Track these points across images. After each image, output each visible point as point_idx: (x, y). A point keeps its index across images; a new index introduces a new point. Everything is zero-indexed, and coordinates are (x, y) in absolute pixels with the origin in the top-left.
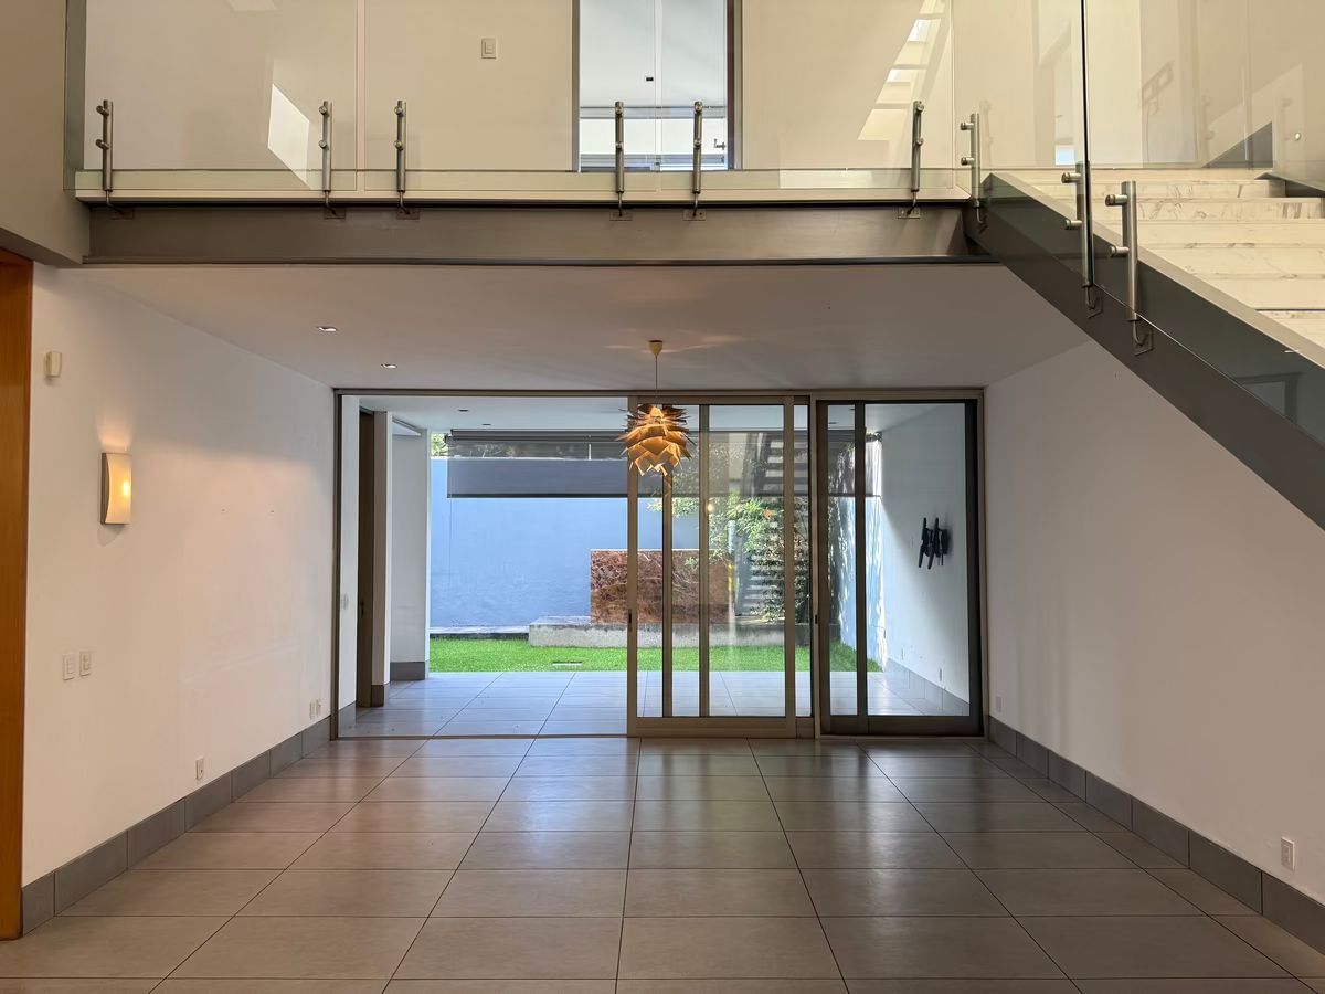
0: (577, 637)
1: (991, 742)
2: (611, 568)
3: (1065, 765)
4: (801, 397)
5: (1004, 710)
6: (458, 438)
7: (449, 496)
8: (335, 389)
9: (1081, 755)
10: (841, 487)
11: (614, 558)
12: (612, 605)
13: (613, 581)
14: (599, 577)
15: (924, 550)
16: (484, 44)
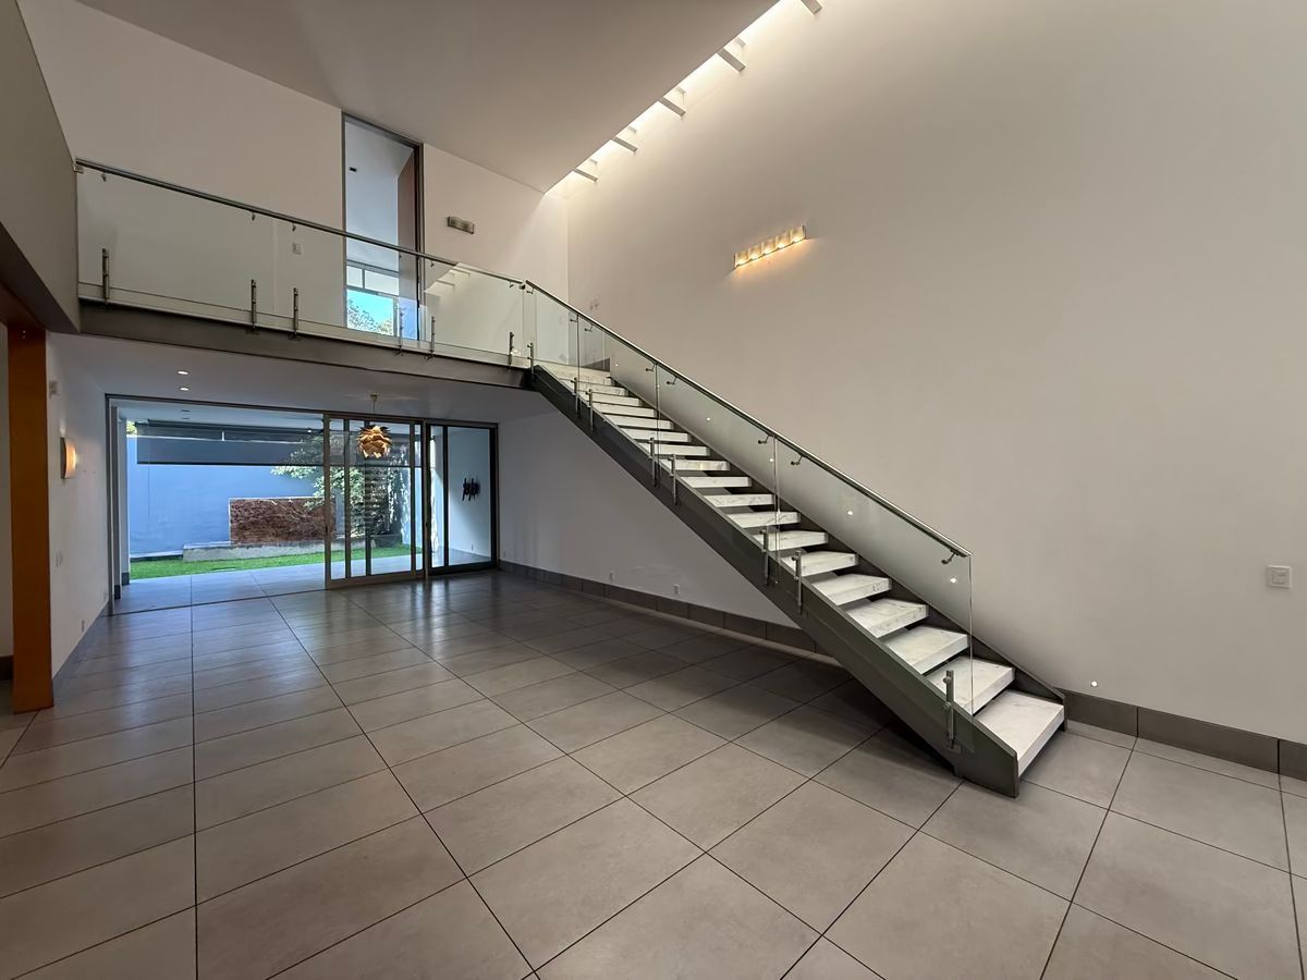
0: (224, 554)
1: (500, 570)
2: (246, 510)
3: (536, 570)
4: (419, 421)
5: (506, 555)
6: (153, 426)
7: (139, 463)
8: (106, 395)
9: (543, 565)
10: (403, 462)
11: (249, 504)
12: (248, 533)
13: (248, 518)
14: (237, 516)
15: (465, 493)
16: (294, 246)
